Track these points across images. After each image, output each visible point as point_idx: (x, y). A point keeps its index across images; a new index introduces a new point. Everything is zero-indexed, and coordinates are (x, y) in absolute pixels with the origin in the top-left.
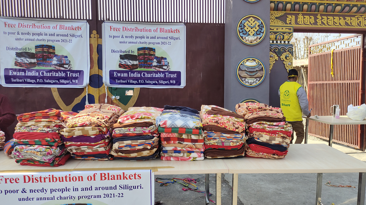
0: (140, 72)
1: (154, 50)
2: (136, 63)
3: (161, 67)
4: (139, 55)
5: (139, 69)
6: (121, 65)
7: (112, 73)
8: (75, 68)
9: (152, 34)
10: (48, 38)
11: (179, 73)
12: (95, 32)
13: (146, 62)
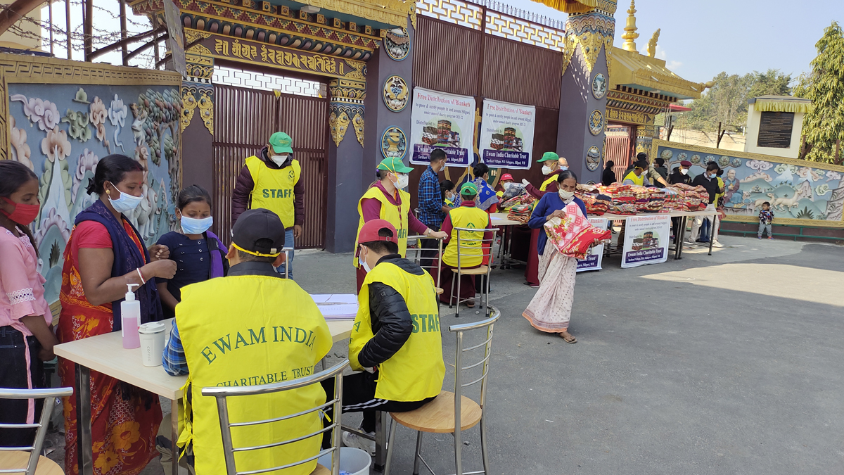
0: (504, 152)
1: (514, 130)
2: (502, 142)
3: (517, 148)
4: (505, 135)
5: (503, 150)
6: (492, 145)
7: (485, 151)
8: (462, 147)
9: (514, 115)
10: (447, 113)
11: (527, 154)
12: (478, 109)
13: (509, 142)
